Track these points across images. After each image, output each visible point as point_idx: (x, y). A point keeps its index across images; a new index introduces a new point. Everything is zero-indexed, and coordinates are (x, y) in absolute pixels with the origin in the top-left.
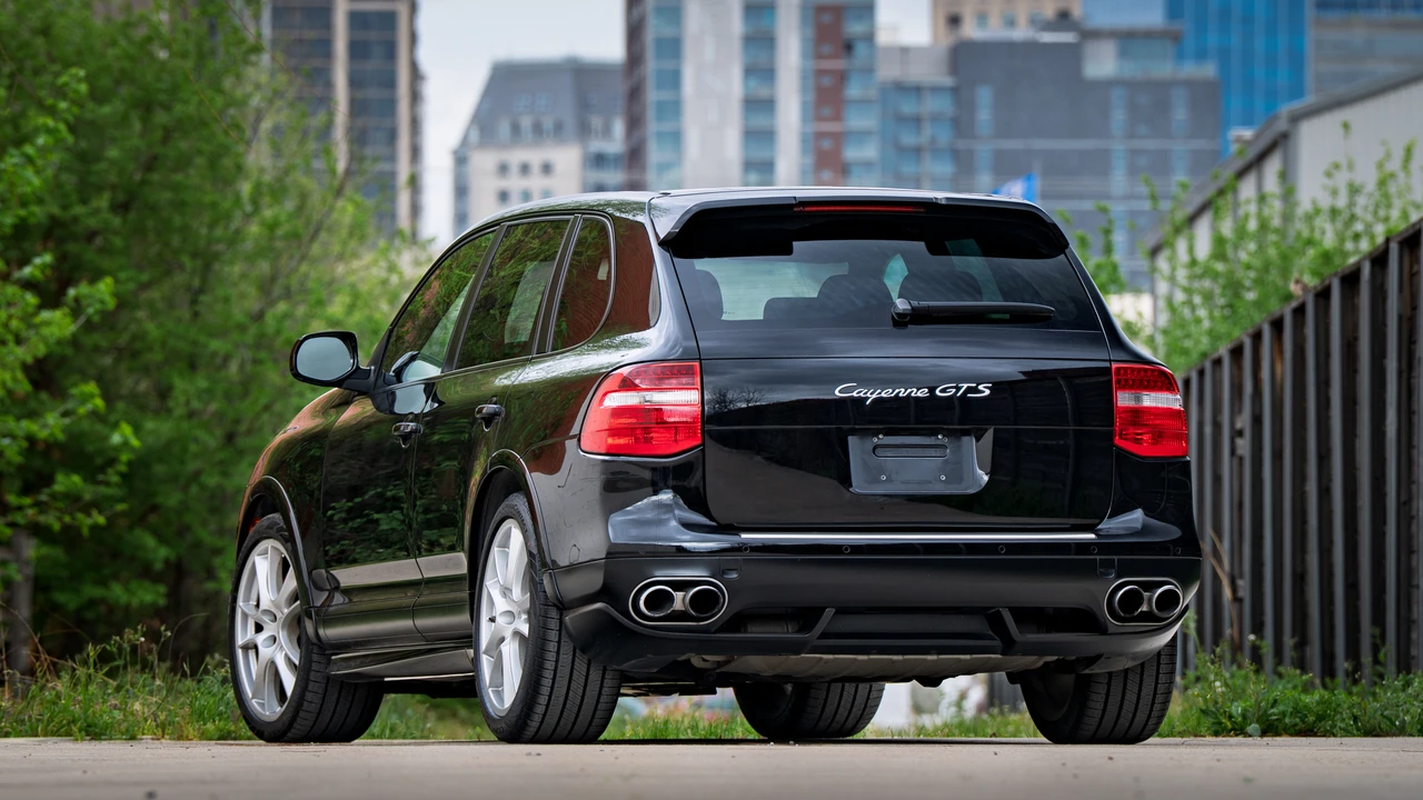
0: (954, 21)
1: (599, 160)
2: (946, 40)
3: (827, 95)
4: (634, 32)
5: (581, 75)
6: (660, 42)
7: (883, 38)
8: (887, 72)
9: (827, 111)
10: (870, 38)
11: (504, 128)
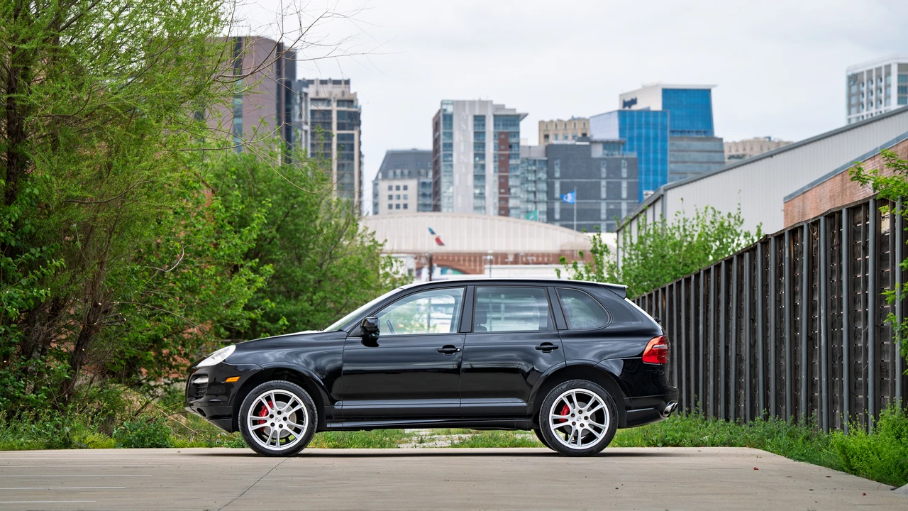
0: (547, 137)
1: (424, 184)
2: (544, 144)
3: (503, 164)
4: (436, 141)
5: (416, 155)
6: (445, 145)
7: (522, 143)
8: (523, 155)
9: (503, 169)
10: (518, 144)
11: (391, 173)
